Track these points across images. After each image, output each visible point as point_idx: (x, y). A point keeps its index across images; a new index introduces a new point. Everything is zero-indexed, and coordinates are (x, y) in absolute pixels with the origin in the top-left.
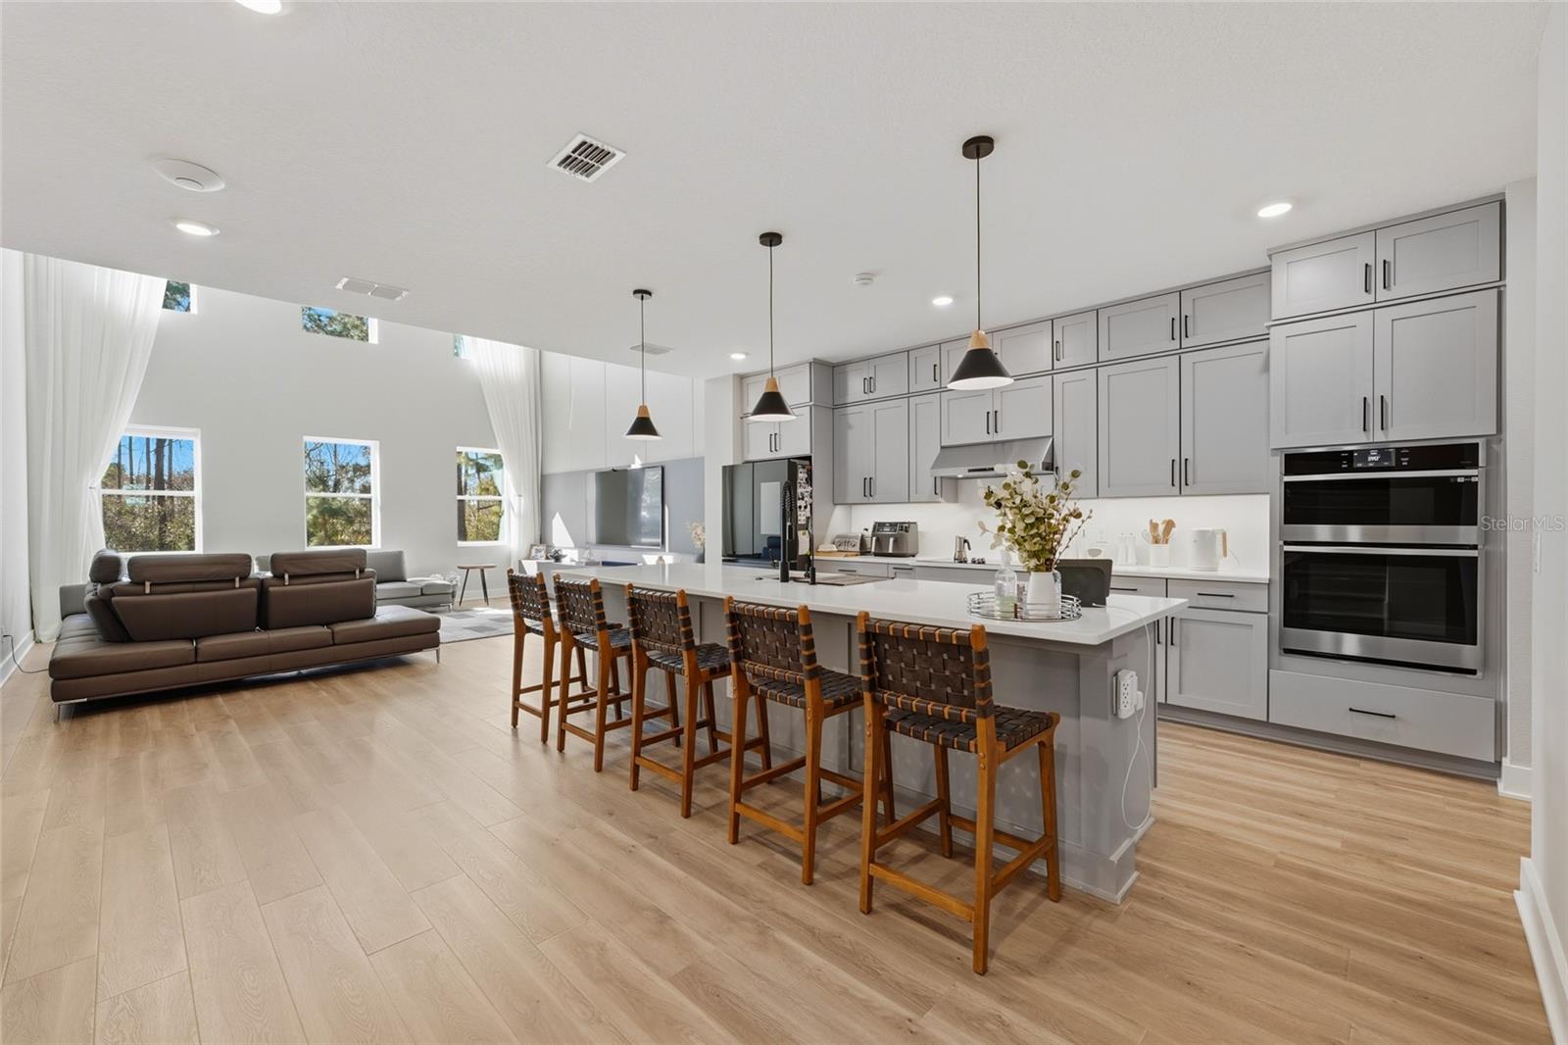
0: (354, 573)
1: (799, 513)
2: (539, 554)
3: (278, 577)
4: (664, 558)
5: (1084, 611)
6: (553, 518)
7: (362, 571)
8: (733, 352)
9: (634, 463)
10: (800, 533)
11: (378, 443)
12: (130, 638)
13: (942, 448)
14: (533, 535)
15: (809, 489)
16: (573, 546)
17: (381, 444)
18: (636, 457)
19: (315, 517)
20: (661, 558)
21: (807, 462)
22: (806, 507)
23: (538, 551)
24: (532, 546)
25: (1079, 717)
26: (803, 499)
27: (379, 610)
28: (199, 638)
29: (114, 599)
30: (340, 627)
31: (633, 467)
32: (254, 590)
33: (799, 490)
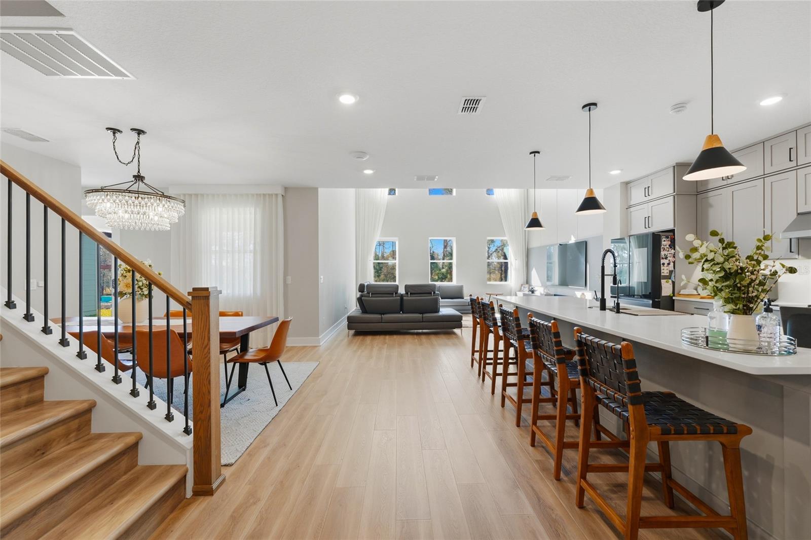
0: (431, 293)
1: (662, 268)
2: (525, 289)
3: (407, 293)
4: (585, 294)
5: (799, 349)
6: (531, 271)
7: (434, 293)
8: (611, 171)
9: (571, 240)
10: (663, 281)
11: (455, 238)
12: (366, 310)
13: (799, 214)
14: (522, 279)
15: (673, 251)
16: (541, 285)
17: (456, 239)
18: (572, 236)
19: (447, 270)
20: (583, 294)
21: (672, 234)
22: (669, 264)
23: (524, 287)
24: (522, 285)
25: (783, 438)
26: (666, 258)
27: (441, 309)
28: (384, 314)
29: (363, 298)
30: (425, 315)
31: (571, 242)
32: (399, 298)
33: (663, 253)
